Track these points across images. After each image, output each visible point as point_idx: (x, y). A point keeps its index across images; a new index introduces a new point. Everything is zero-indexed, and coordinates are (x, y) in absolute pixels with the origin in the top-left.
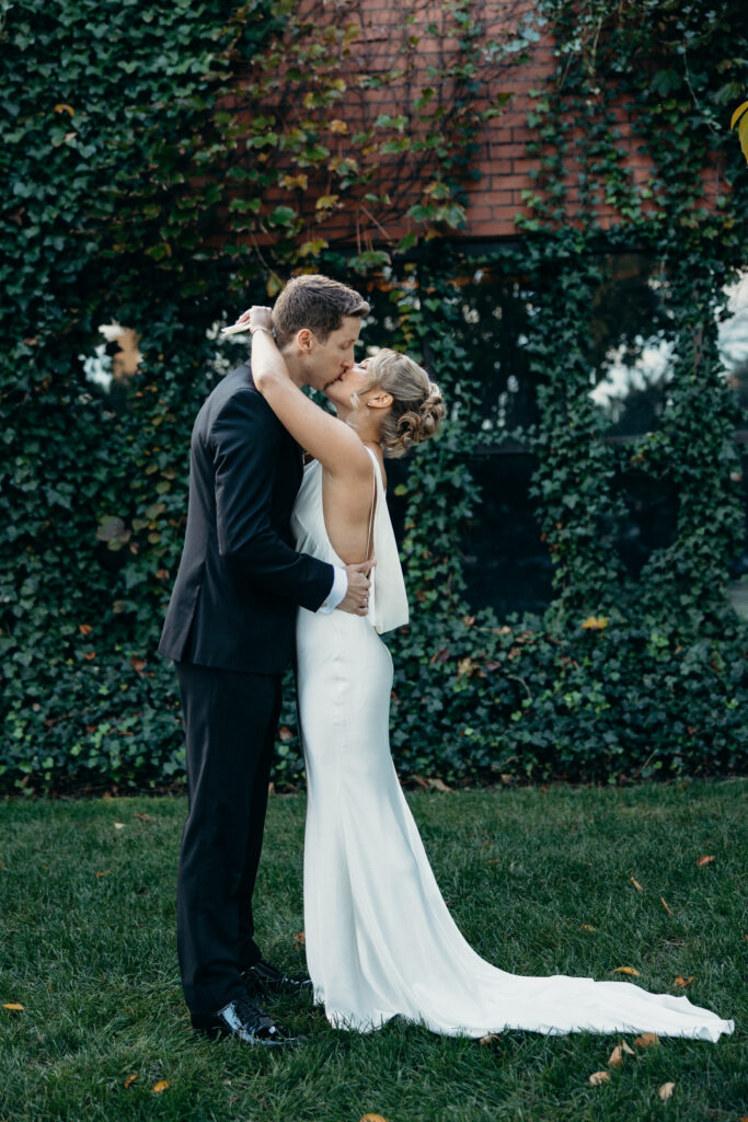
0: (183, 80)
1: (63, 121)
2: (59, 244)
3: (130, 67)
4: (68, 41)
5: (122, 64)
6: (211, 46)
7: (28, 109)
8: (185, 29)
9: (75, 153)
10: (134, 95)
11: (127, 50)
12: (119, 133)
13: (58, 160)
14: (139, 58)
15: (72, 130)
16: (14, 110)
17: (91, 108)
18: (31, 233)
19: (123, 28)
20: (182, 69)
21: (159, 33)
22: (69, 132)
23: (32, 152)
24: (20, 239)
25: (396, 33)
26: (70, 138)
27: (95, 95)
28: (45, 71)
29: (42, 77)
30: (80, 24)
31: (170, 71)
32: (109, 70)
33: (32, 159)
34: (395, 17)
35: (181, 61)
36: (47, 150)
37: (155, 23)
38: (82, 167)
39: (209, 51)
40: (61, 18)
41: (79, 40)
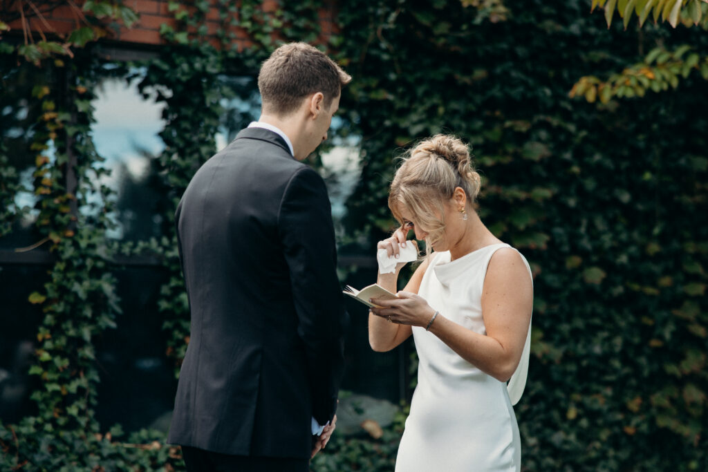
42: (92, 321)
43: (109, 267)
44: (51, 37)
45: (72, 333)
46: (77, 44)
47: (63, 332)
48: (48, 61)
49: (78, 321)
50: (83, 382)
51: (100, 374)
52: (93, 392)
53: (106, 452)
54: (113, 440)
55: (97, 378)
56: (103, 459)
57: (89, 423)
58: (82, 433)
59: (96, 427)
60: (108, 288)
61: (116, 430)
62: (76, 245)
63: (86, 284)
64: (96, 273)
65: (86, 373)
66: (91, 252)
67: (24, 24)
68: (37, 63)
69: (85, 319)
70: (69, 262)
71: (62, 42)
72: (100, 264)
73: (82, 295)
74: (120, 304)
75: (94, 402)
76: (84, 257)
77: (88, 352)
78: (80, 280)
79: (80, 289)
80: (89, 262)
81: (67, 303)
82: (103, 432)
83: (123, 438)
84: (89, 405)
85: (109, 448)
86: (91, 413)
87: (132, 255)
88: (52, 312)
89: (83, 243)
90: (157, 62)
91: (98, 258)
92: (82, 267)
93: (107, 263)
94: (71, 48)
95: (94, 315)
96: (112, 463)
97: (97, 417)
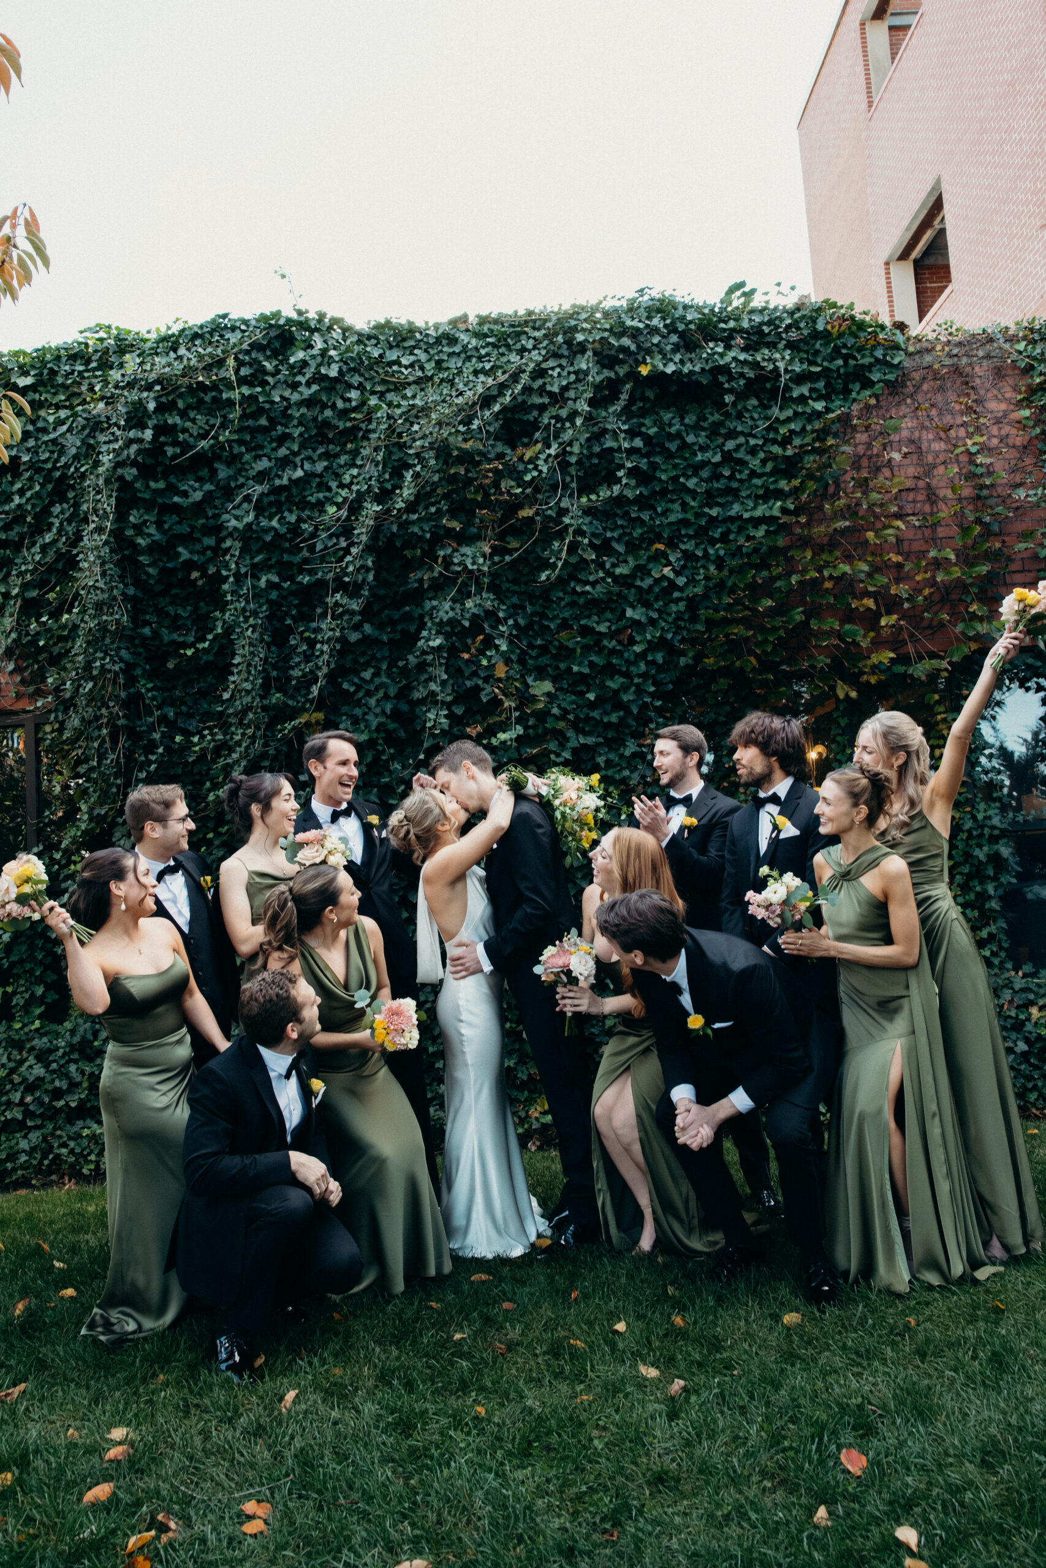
0: (757, 522)
1: (660, 557)
2: (659, 657)
3: (714, 512)
4: (664, 492)
5: (706, 510)
6: (779, 494)
7: (633, 547)
8: (757, 482)
9: (672, 583)
10: (717, 536)
11: (710, 499)
12: (704, 567)
13: (657, 589)
14: (719, 505)
15: (669, 563)
16: (620, 548)
17: (683, 547)
18: (638, 649)
19: (708, 480)
20: (758, 513)
21: (735, 485)
22: (666, 566)
23: (638, 583)
24: (626, 655)
25: (921, 484)
26: (667, 571)
27: (687, 535)
28: (645, 516)
29: (643, 521)
30: (674, 479)
31: (746, 515)
32: (698, 515)
33: (639, 588)
34: (920, 470)
35: (754, 508)
36: (649, 581)
37: (732, 478)
38: (676, 594)
39: (776, 499)
40: (658, 474)
41: (673, 491)
42: (995, 879)
43: (1004, 833)
44: (933, 656)
45: (978, 889)
46: (954, 659)
47: (970, 889)
48: (934, 675)
49: (983, 880)
50: (993, 928)
51: (1007, 922)
52: (1003, 937)
53: (1017, 987)
54: (1025, 976)
55: (1004, 926)
56: (1015, 992)
57: (1001, 963)
58: (996, 970)
59: (1009, 965)
60: (1005, 851)
61: (1028, 968)
62: (974, 818)
63: (985, 848)
64: (993, 840)
65: (995, 922)
66: (988, 822)
67: (910, 648)
68: (923, 678)
69: (989, 877)
70: (969, 831)
71: (942, 658)
72: (996, 832)
73: (982, 857)
74: (1019, 865)
75: (1006, 945)
76: (982, 827)
77: (994, 904)
78: (980, 846)
79: (981, 854)
80: (987, 831)
81: (972, 865)
82: (1016, 969)
83: (1034, 975)
84: (1001, 948)
85: (1019, 984)
86: (1003, 954)
87: (1025, 821)
88: (960, 873)
89: (980, 816)
90: (1030, 661)
91: (993, 827)
92: (981, 835)
93: (1002, 831)
94: (950, 663)
95: (996, 873)
96: (1024, 995)
97: (1010, 956)
